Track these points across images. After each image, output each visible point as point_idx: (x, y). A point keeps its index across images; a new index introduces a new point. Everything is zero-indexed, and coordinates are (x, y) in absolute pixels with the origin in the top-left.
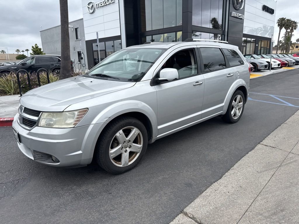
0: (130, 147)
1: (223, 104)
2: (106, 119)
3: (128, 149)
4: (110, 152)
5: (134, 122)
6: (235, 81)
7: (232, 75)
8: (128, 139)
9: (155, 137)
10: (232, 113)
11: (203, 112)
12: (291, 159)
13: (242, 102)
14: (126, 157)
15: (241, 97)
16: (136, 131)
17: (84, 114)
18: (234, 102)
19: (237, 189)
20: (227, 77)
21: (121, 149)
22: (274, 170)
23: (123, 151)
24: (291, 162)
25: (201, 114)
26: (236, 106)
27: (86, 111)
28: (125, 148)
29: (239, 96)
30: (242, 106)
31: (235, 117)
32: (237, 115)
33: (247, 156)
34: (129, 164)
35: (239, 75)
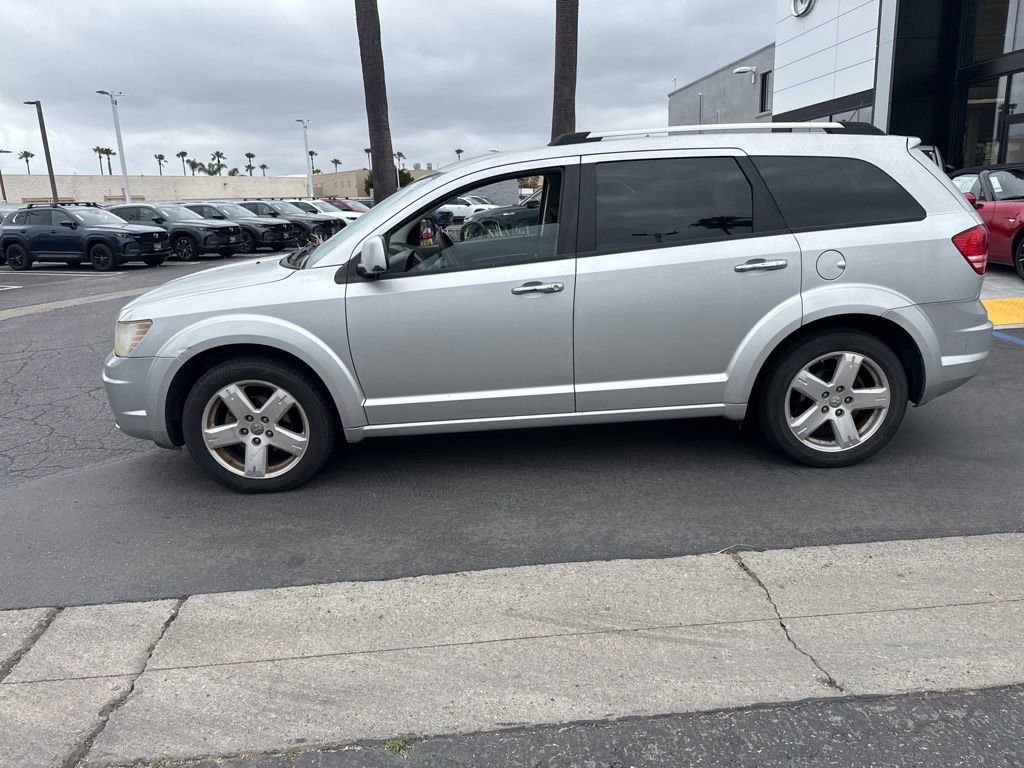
0: (270, 434)
1: (722, 378)
2: (182, 351)
3: (262, 437)
4: (207, 431)
5: (268, 371)
6: (807, 289)
7: (780, 263)
8: (258, 412)
9: (356, 428)
10: (793, 425)
11: (581, 388)
12: (718, 636)
13: (885, 389)
14: (256, 455)
15: (863, 361)
16: (282, 398)
17: (145, 333)
18: (805, 379)
19: (359, 617)
20: (737, 271)
21: (238, 431)
22: (571, 631)
23: (248, 439)
24: (691, 642)
25: (570, 394)
26: (836, 398)
27: (148, 326)
28: (255, 433)
29: (848, 356)
30: (886, 402)
31: (833, 442)
32: (845, 439)
33: (585, 564)
34: (267, 476)
35: (843, 267)
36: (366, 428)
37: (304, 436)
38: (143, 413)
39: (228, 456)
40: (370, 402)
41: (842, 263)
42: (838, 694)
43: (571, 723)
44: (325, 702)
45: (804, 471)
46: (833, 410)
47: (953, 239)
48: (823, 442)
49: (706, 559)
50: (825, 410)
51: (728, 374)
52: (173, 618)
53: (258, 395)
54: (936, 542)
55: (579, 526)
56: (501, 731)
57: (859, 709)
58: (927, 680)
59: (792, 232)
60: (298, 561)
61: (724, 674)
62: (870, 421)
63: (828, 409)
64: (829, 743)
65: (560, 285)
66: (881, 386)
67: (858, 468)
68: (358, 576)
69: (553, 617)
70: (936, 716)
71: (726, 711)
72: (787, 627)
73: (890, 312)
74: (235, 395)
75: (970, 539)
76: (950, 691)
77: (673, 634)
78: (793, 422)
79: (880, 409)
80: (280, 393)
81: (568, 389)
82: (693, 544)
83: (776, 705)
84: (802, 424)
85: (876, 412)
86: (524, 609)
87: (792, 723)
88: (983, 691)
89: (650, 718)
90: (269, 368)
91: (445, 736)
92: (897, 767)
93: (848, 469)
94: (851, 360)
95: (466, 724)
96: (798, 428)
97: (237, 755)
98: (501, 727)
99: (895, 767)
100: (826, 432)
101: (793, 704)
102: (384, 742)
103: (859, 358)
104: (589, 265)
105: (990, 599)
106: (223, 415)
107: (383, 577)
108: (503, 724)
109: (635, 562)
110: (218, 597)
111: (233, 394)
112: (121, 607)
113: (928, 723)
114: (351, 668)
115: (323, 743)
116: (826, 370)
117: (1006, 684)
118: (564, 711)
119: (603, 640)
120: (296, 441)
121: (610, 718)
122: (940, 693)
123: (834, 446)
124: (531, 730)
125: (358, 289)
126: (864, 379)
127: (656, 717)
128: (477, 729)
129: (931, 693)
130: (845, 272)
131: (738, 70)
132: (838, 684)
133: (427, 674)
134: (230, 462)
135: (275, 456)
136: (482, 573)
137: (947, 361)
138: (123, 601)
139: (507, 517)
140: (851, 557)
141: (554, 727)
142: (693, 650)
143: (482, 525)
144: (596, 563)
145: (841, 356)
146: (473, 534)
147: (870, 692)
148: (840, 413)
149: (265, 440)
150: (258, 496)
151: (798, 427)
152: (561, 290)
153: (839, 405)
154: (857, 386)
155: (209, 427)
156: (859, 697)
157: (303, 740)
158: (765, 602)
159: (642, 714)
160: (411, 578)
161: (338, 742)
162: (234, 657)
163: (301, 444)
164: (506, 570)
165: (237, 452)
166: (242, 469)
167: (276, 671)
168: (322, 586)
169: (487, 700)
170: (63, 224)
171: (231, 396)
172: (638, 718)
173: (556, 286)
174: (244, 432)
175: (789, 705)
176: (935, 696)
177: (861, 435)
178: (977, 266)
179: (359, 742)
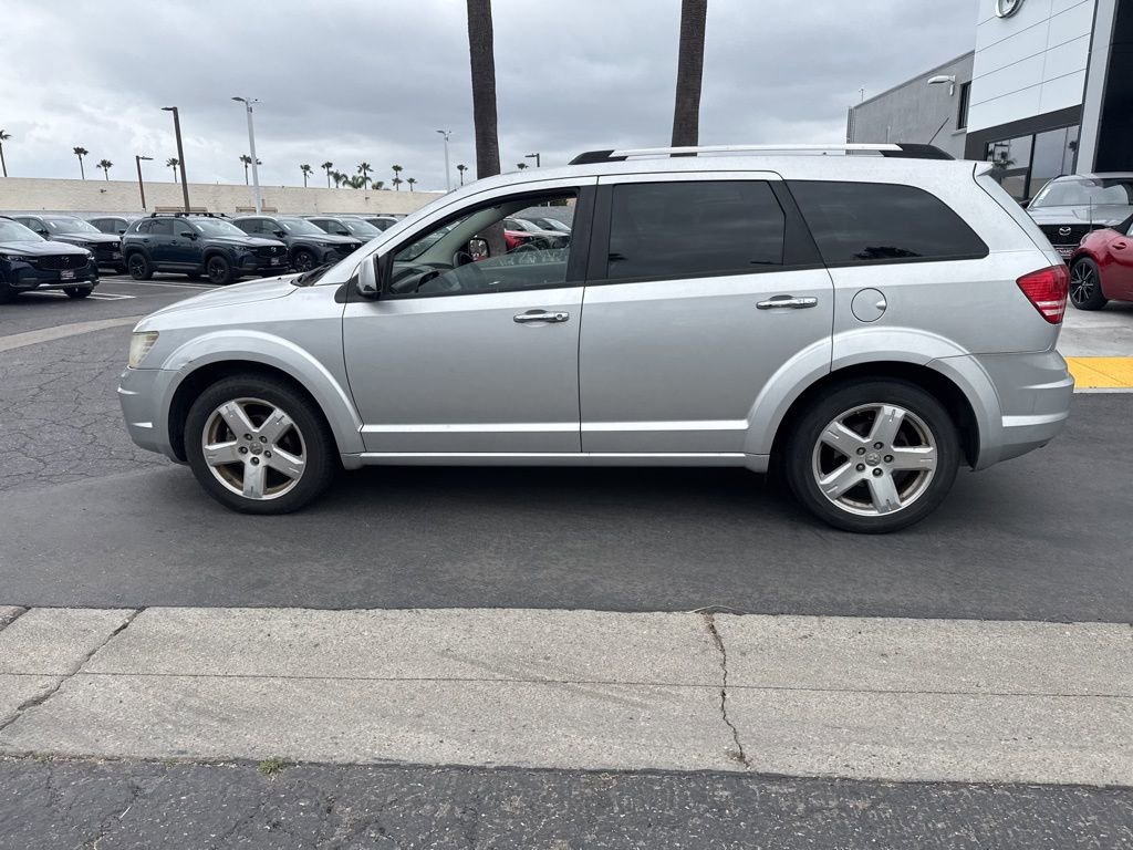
0: (268, 455)
1: (742, 425)
2: (183, 365)
3: (261, 457)
4: (207, 447)
5: (266, 389)
6: (840, 331)
7: (809, 301)
8: (256, 431)
9: (354, 454)
10: (822, 483)
11: (588, 427)
12: (649, 696)
13: (931, 449)
14: (254, 474)
15: (906, 415)
16: (280, 419)
17: (152, 344)
18: (837, 432)
19: (296, 643)
20: (760, 307)
21: (237, 449)
22: (498, 676)
23: (247, 458)
24: (615, 700)
25: (575, 432)
26: (874, 455)
27: (155, 338)
28: (254, 453)
29: (887, 409)
30: (932, 464)
31: (870, 506)
32: (883, 503)
33: (546, 612)
34: (265, 498)
35: (884, 308)
36: (363, 455)
37: (301, 460)
38: (149, 425)
39: (228, 474)
40: (368, 428)
41: (882, 303)
42: (742, 769)
43: (447, 766)
44: (224, 720)
45: (833, 535)
46: (869, 469)
47: (1018, 281)
48: (859, 504)
49: (676, 618)
50: (860, 468)
51: (749, 421)
52: (125, 627)
53: (257, 414)
54: (944, 623)
55: (559, 572)
56: (376, 766)
57: (754, 787)
58: (847, 766)
59: (826, 267)
60: (262, 584)
61: (630, 737)
62: (915, 484)
63: (864, 467)
64: (701, 816)
65: (564, 315)
66: (928, 445)
67: (898, 536)
68: (312, 604)
69: (488, 662)
70: (833, 804)
71: (612, 772)
72: (728, 696)
73: (936, 361)
74: (234, 412)
75: (986, 624)
76: (867, 781)
77: (602, 690)
78: (822, 479)
79: (926, 471)
80: (278, 412)
81: (573, 427)
82: (670, 601)
83: (668, 773)
84: (831, 482)
85: (922, 474)
86: (462, 650)
87: (673, 792)
88: (905, 784)
89: (530, 770)
90: (266, 386)
91: (319, 765)
92: (759, 849)
93: (883, 537)
94: (891, 414)
95: (343, 755)
96: (827, 487)
97: (119, 759)
98: (376, 762)
99: (756, 848)
100: (861, 493)
101: (686, 774)
102: (258, 763)
103: (900, 412)
104: (597, 294)
105: (975, 689)
106: (223, 432)
107: (336, 607)
108: (380, 760)
109: (598, 613)
110: (172, 611)
111: (233, 411)
112: (83, 612)
113: (820, 810)
114: (265, 691)
115: (201, 757)
116: (862, 423)
117: (934, 780)
118: (447, 753)
119: (528, 690)
120: (293, 463)
121: (488, 766)
122: (854, 781)
123: (871, 509)
124: (405, 768)
125: (358, 309)
126: (908, 435)
127: (536, 770)
128: (352, 761)
129: (844, 779)
130: (885, 314)
131: (933, 79)
132: (747, 759)
133: (333, 703)
134: (229, 481)
135: (274, 478)
136: (436, 611)
137: (1009, 421)
138: (87, 607)
139: (489, 557)
140: (840, 630)
141: (429, 768)
142: (612, 707)
143: (459, 564)
144: (558, 611)
145: (879, 408)
146: (447, 571)
147: (775, 771)
148: (878, 473)
149: (263, 461)
150: (254, 518)
151: (827, 485)
152: (565, 320)
153: (877, 464)
154: (898, 442)
155: (210, 443)
156: (761, 775)
157: (182, 752)
158: (718, 668)
159: (523, 766)
160: (364, 610)
161: (215, 757)
162: (162, 669)
163: (297, 467)
164: (462, 611)
165: (236, 470)
166: (241, 489)
167: (194, 686)
168: (274, 610)
169: (377, 735)
170: (182, 235)
171: (230, 413)
172: (517, 769)
173: (560, 316)
174: (243, 450)
175: (681, 774)
176: (846, 783)
177: (902, 500)
178: (1048, 313)
179: (236, 760)
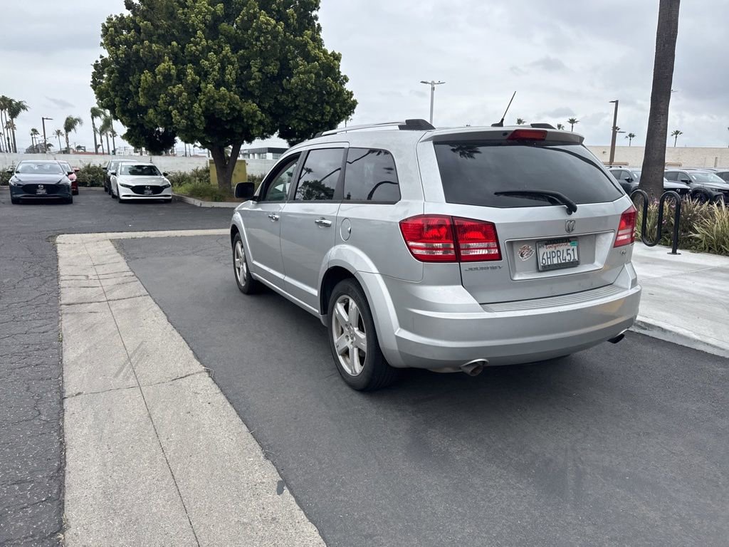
1: (316, 293)
6: (337, 244)
7: (329, 222)
11: (287, 279)
12: (125, 376)
14: (241, 274)
15: (357, 308)
20: (316, 223)
21: (240, 262)
24: (120, 371)
25: (283, 280)
28: (241, 265)
30: (366, 348)
33: (185, 346)
35: (350, 233)
36: (253, 273)
40: (255, 263)
41: (349, 229)
47: (400, 223)
49: (197, 366)
51: (318, 291)
59: (342, 202)
63: (349, 339)
65: (278, 217)
68: (171, 317)
73: (358, 273)
74: (238, 247)
77: (126, 368)
81: (283, 277)
84: (340, 342)
94: (351, 305)
100: (346, 353)
103: (354, 306)
120: (245, 272)
132: (75, 396)
144: (188, 348)
145: (348, 300)
152: (278, 220)
164: (177, 335)
166: (240, 279)
168: (164, 315)
